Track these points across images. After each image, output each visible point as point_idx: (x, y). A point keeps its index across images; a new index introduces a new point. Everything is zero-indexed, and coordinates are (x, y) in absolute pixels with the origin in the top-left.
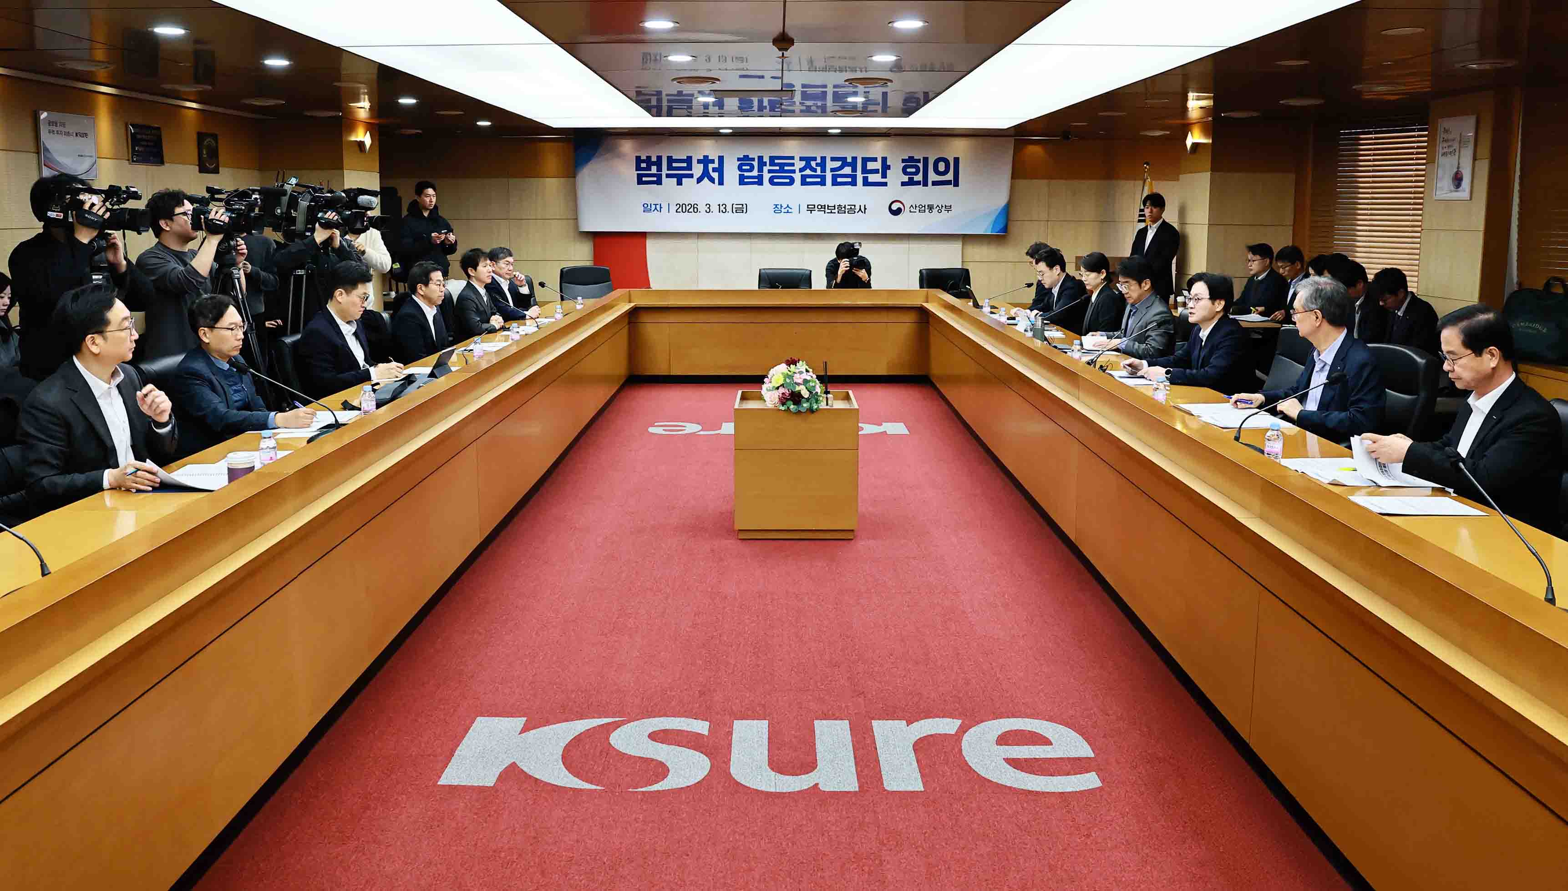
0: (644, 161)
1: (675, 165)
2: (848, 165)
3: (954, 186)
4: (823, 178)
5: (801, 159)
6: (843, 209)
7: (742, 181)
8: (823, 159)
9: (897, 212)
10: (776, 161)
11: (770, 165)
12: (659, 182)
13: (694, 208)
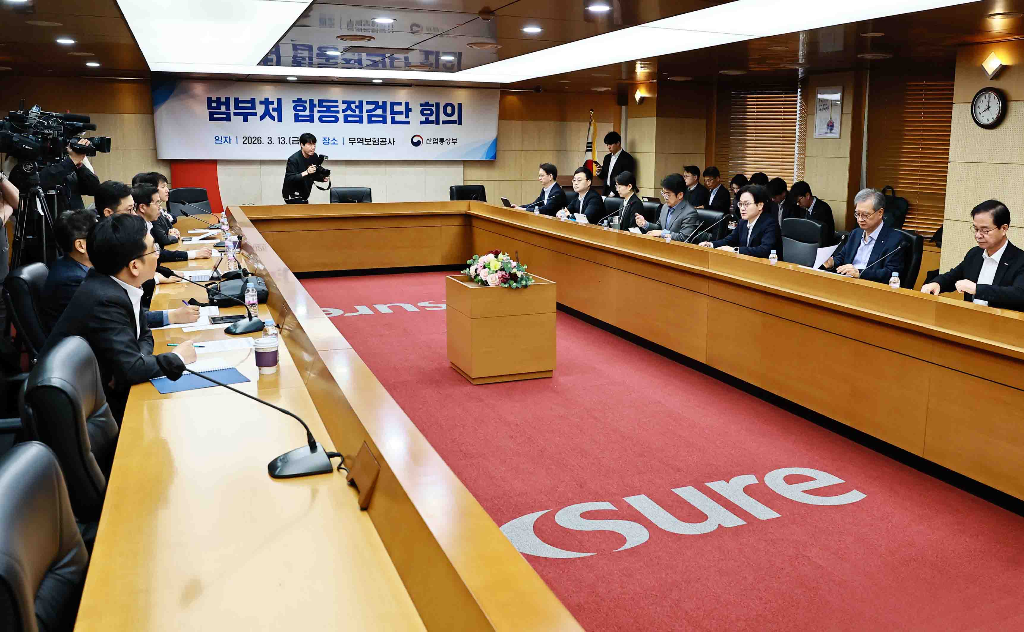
0: (214, 102)
1: (240, 105)
2: (380, 107)
3: (458, 125)
4: (361, 117)
5: (344, 102)
6: (377, 141)
7: (297, 119)
8: (361, 102)
9: (417, 144)
10: (324, 104)
11: (319, 107)
12: (228, 119)
13: (258, 140)
